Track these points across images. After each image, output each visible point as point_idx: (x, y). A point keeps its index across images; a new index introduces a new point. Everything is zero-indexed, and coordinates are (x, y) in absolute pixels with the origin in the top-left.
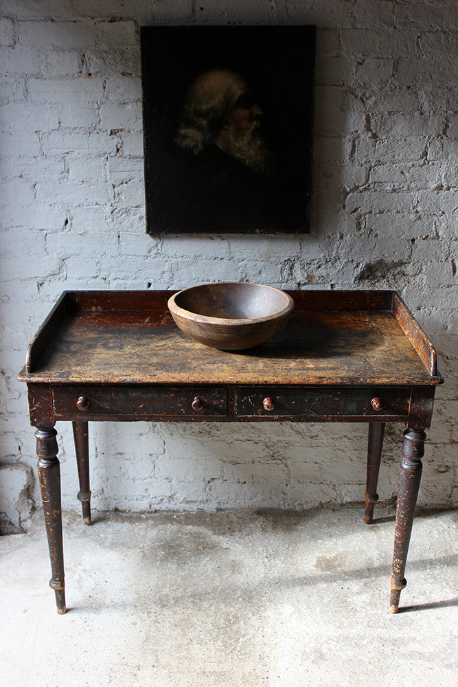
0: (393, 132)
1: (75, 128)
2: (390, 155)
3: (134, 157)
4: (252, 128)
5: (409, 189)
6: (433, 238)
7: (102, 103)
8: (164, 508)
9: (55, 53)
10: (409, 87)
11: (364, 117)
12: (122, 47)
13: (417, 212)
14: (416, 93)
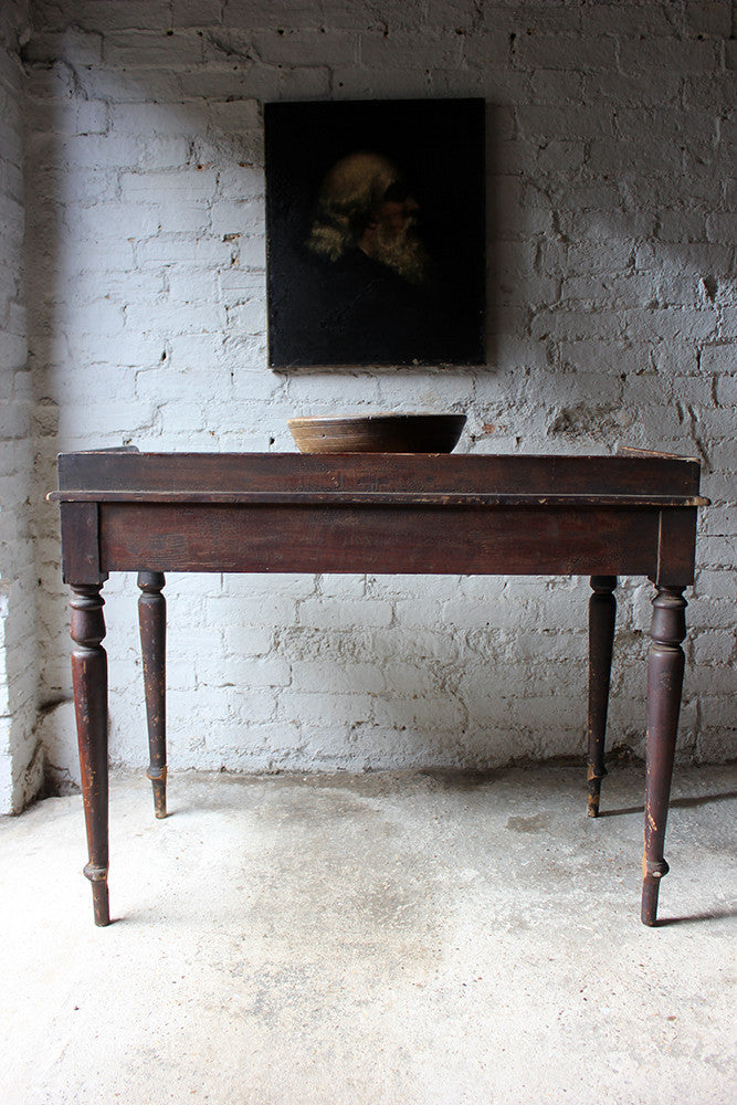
0: (589, 235)
1: (179, 233)
2: (587, 263)
3: (254, 270)
4: (407, 226)
5: (614, 308)
6: (651, 373)
7: (214, 202)
8: (289, 767)
9: (157, 140)
10: (606, 178)
11: (551, 214)
12: (240, 132)
13: (626, 338)
14: (614, 184)
